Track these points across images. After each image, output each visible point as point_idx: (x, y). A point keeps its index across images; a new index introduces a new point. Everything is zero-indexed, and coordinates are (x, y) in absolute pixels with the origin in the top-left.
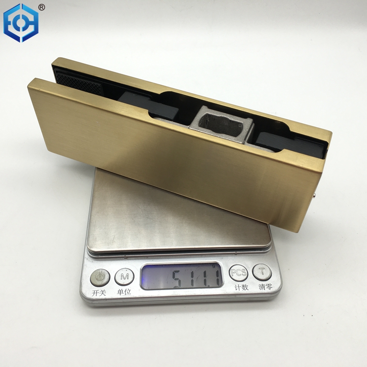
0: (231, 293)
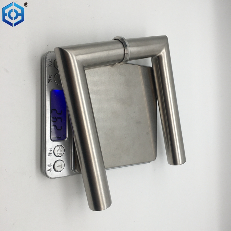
0: (46, 145)
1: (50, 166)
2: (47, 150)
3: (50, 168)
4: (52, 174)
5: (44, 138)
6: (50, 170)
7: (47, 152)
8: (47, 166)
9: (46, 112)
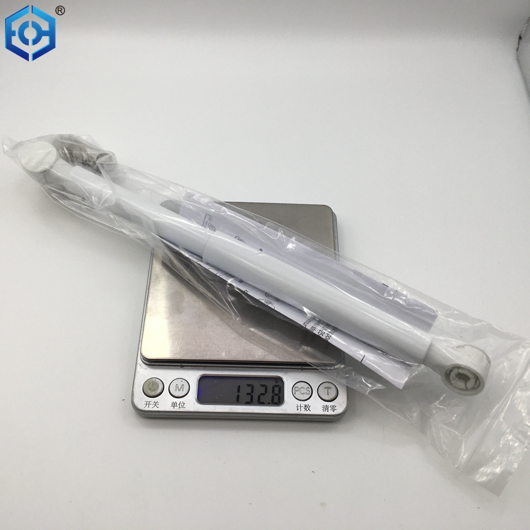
0: (292, 413)
1: (326, 408)
2: (298, 412)
3: (330, 408)
4: (340, 405)
5: (279, 416)
6: (333, 408)
7: (303, 412)
8: (326, 413)
9: (235, 411)
